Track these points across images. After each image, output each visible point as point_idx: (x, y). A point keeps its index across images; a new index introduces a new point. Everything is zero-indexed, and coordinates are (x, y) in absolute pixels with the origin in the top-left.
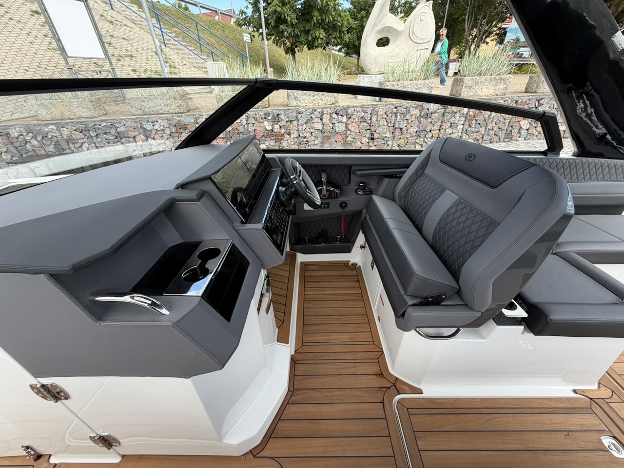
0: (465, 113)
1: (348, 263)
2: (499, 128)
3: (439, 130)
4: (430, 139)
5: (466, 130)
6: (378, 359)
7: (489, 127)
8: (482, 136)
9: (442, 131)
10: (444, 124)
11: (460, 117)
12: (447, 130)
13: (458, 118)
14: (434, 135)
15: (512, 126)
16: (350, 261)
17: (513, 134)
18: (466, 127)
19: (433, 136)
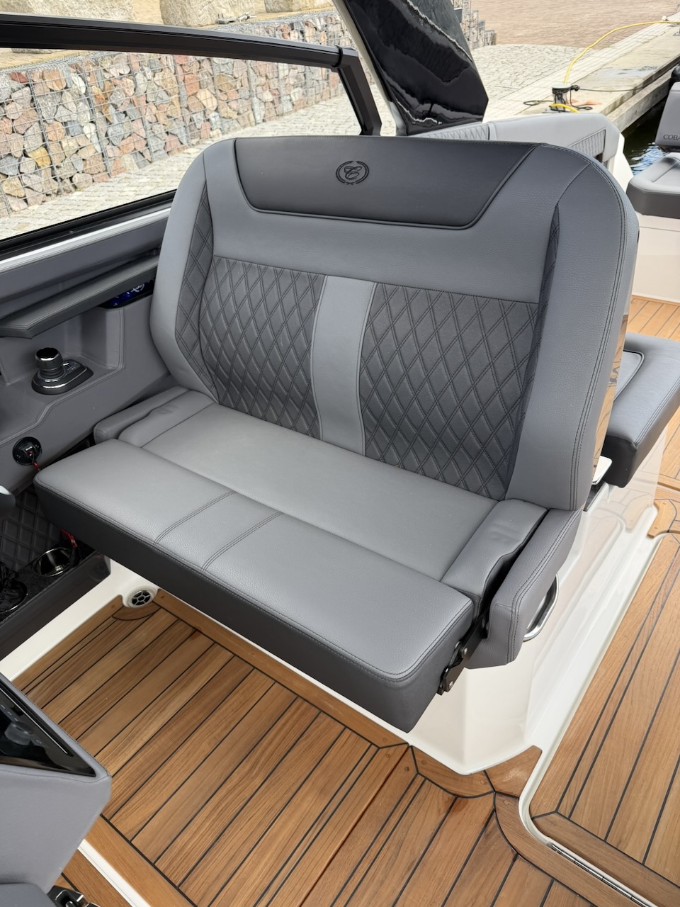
0: (83, 91)
1: (123, 606)
2: (168, 117)
3: (46, 147)
4: (34, 177)
5: (107, 135)
6: (418, 773)
7: (148, 118)
8: (145, 143)
9: (52, 147)
10: (49, 129)
11: (77, 104)
12: (64, 144)
13: (72, 106)
14: (40, 164)
15: (188, 108)
16: (120, 598)
17: (199, 126)
18: (102, 126)
19: (38, 167)
